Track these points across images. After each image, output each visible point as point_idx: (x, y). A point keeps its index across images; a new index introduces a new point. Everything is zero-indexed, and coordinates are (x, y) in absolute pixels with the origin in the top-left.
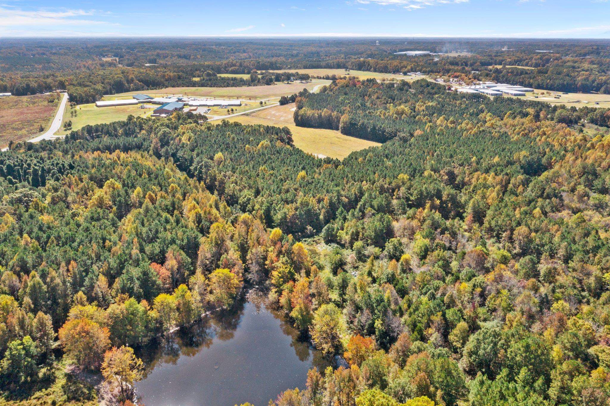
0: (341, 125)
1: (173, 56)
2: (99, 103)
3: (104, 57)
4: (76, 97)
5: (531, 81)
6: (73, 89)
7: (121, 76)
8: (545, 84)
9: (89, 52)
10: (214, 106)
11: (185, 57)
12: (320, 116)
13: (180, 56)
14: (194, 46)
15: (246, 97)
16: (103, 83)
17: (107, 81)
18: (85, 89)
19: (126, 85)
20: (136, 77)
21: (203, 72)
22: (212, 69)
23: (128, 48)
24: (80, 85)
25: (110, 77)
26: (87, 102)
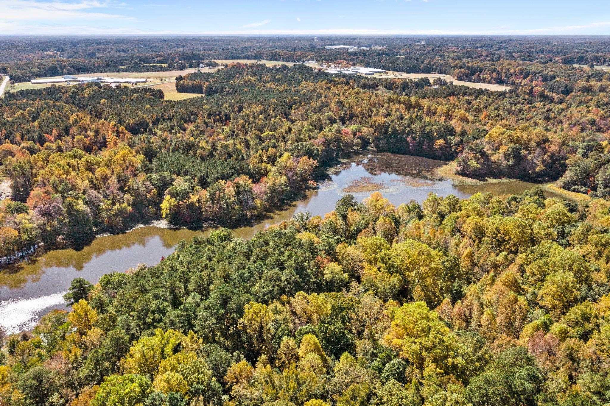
0: (204, 89)
1: (112, 50)
2: (33, 81)
3: (46, 51)
4: (15, 77)
5: (390, 65)
6: (12, 72)
7: (56, 63)
8: (398, 67)
9: (33, 48)
10: (125, 82)
11: (124, 51)
12: (193, 84)
13: (118, 51)
14: (137, 42)
15: (155, 77)
16: (39, 68)
17: (42, 66)
18: (23, 71)
19: (60, 70)
20: (69, 64)
21: (131, 61)
22: (140, 60)
23: (72, 43)
24: (19, 69)
25: (46, 64)
26: (25, 81)
